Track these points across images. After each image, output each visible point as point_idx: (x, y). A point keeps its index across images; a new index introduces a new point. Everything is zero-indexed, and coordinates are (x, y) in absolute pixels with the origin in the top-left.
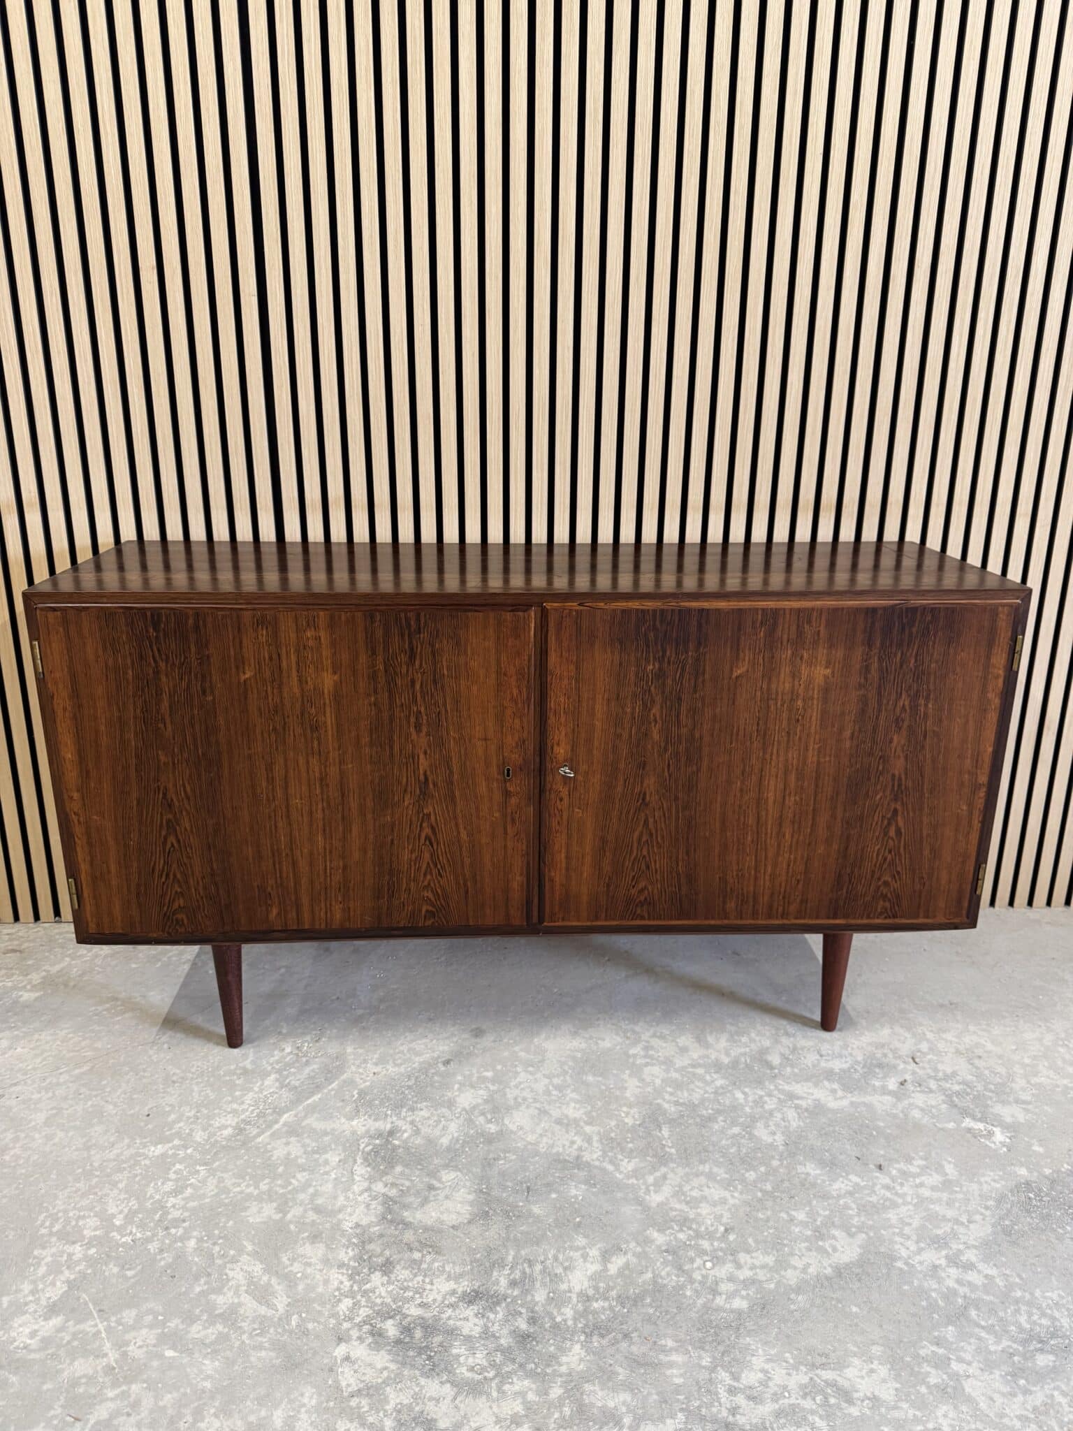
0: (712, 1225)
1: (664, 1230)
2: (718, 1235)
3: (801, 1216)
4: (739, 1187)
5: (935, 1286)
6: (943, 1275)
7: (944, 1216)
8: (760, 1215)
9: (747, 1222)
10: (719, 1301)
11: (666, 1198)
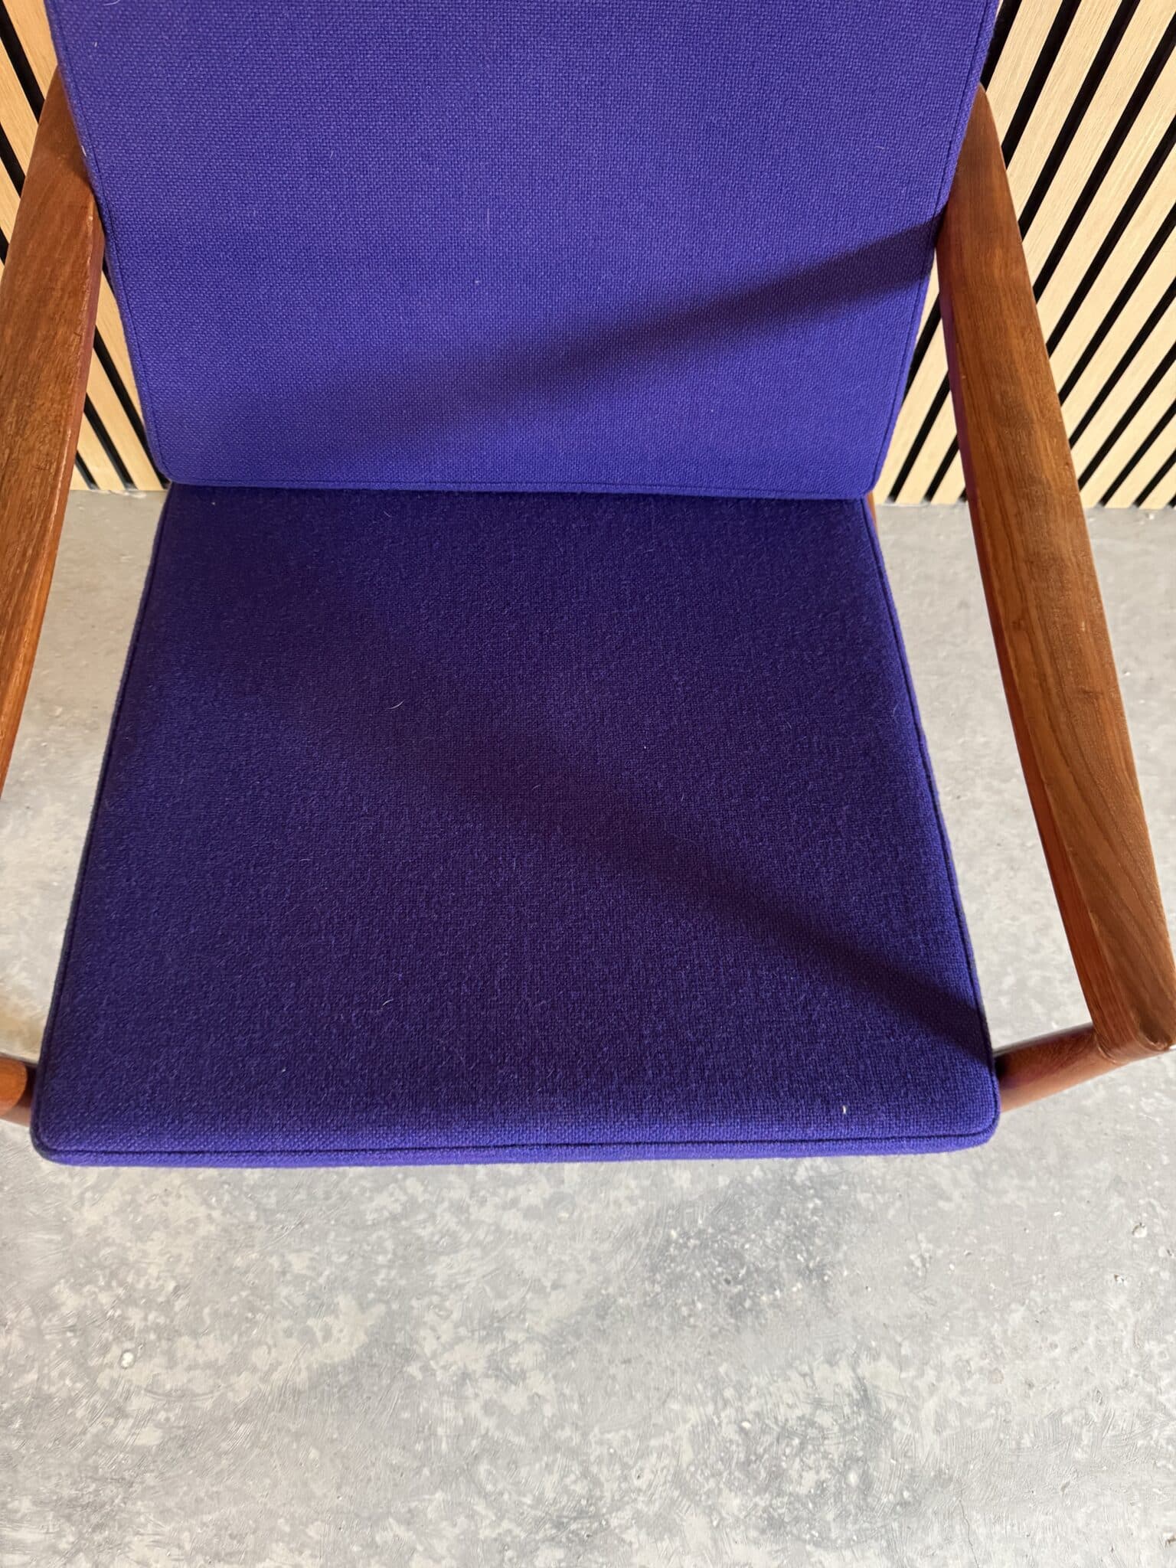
0: (158, 1279)
1: (82, 1285)
2: (160, 1299)
3: (299, 1264)
4: (227, 1197)
5: (449, 1414)
6: (469, 1391)
7: (520, 1274)
8: (239, 1261)
9: (215, 1272)
10: (122, 1431)
11: (105, 1220)
